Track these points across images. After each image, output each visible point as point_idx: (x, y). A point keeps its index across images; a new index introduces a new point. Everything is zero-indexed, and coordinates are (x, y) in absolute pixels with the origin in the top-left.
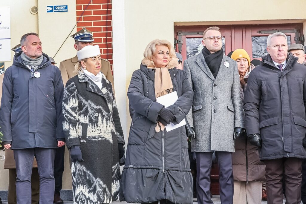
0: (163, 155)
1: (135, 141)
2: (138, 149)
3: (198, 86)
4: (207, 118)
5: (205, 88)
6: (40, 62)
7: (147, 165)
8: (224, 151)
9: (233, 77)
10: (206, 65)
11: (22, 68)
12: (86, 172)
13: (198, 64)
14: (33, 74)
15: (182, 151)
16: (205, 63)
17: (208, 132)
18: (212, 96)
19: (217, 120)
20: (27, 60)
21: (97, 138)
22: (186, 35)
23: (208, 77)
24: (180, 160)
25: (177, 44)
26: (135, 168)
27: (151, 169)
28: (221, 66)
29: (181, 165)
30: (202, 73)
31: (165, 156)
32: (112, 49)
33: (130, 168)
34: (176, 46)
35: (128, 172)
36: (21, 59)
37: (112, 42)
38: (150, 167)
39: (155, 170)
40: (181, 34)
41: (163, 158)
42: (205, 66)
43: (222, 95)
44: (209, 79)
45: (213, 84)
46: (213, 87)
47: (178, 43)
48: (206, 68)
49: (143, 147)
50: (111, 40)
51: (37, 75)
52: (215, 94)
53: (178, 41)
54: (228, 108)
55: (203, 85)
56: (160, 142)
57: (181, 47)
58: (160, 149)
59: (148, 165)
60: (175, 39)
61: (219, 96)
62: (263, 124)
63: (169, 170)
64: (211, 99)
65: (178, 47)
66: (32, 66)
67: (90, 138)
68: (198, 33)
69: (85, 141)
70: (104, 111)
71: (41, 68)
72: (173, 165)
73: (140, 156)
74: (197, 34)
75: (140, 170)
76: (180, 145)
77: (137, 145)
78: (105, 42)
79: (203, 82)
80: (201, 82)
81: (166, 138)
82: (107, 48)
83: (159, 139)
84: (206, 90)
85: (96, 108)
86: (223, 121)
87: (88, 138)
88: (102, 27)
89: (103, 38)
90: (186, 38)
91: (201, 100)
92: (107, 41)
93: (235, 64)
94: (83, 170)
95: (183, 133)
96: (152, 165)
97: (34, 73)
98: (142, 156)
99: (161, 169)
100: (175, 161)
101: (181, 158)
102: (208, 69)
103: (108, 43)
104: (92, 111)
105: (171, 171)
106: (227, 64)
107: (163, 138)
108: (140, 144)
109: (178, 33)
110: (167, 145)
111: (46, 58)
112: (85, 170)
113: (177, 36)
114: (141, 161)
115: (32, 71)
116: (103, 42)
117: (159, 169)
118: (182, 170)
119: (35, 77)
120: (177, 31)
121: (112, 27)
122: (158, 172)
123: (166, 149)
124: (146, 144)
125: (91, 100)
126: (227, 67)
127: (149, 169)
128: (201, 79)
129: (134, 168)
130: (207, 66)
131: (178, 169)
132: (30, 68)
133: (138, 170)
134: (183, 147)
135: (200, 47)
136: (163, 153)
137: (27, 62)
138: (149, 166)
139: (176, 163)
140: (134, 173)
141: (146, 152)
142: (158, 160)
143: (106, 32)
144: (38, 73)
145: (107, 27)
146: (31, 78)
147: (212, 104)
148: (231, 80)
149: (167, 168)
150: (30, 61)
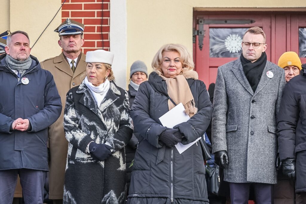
0: (172, 182)
1: (140, 165)
2: (143, 175)
3: (232, 101)
4: (243, 142)
5: (241, 105)
6: (28, 65)
7: (152, 193)
8: (262, 182)
9: (277, 90)
10: (244, 75)
11: (6, 72)
12: (71, 199)
13: (234, 73)
14: (20, 80)
15: (195, 177)
16: (243, 73)
17: (242, 159)
18: (249, 115)
19: (254, 144)
20: (14, 64)
21: (85, 160)
22: (209, 24)
23: (246, 90)
24: (192, 187)
25: (197, 36)
26: (140, 198)
27: (158, 197)
28: (262, 77)
29: (194, 193)
30: (238, 85)
31: (174, 182)
32: (109, 42)
33: (134, 197)
34: (196, 38)
35: (132, 202)
36: (5, 62)
37: (109, 32)
38: (157, 195)
39: (163, 199)
40: (203, 22)
41: (172, 184)
42: (242, 77)
43: (262, 113)
44: (247, 93)
45: (251, 99)
46: (251, 104)
47: (198, 34)
48: (243, 79)
49: (148, 172)
50: (108, 29)
51: (26, 81)
52: (253, 112)
53: (198, 31)
54: (268, 130)
55: (239, 100)
56: (168, 166)
57: (203, 40)
58: (169, 175)
59: (154, 193)
60: (195, 29)
61: (258, 115)
62: (300, 146)
63: (179, 199)
64: (248, 118)
65: (199, 40)
66: (19, 71)
67: (79, 159)
68: (226, 22)
69: (74, 163)
70: (99, 128)
71: (29, 73)
72: (183, 193)
73: (145, 183)
74: (224, 23)
75: (146, 199)
76: (193, 169)
77: (142, 170)
78: (100, 32)
79: (239, 97)
80: (236, 96)
81: (175, 161)
82: (102, 40)
83: (167, 162)
84: (242, 106)
85: (89, 124)
86: (262, 146)
87: (77, 159)
88: (96, 11)
89: (97, 27)
90: (210, 28)
91: (236, 119)
92: (103, 31)
93: (281, 73)
94: (68, 197)
95: (197, 155)
96: (159, 194)
97: (21, 78)
98: (147, 182)
99: (169, 197)
100: (187, 189)
101: (194, 184)
102: (246, 80)
103: (103, 33)
104: (85, 128)
105: (181, 200)
106: (270, 74)
107: (172, 161)
108: (146, 169)
109: (198, 20)
110: (177, 170)
111: (35, 61)
112: (70, 197)
113: (197, 25)
114: (146, 189)
115: (19, 77)
116: (97, 32)
117: (166, 198)
118: (195, 199)
119: (22, 83)
120: (197, 19)
121: (109, 12)
122: (165, 202)
123: (175, 174)
124: (151, 168)
125: (84, 115)
126: (270, 78)
127: (156, 198)
128: (238, 92)
129: (138, 197)
130: (245, 77)
131: (190, 198)
132: (17, 73)
133: (143, 200)
134: (196, 171)
135: (229, 41)
136: (172, 179)
137: (12, 65)
138: (155, 195)
139: (187, 190)
140: (138, 203)
141: (152, 178)
142: (166, 187)
143: (101, 18)
144: (26, 78)
145: (102, 11)
146: (17, 85)
147: (249, 124)
148: (275, 94)
149: (177, 197)
150: (16, 65)
